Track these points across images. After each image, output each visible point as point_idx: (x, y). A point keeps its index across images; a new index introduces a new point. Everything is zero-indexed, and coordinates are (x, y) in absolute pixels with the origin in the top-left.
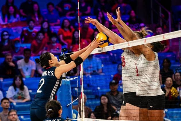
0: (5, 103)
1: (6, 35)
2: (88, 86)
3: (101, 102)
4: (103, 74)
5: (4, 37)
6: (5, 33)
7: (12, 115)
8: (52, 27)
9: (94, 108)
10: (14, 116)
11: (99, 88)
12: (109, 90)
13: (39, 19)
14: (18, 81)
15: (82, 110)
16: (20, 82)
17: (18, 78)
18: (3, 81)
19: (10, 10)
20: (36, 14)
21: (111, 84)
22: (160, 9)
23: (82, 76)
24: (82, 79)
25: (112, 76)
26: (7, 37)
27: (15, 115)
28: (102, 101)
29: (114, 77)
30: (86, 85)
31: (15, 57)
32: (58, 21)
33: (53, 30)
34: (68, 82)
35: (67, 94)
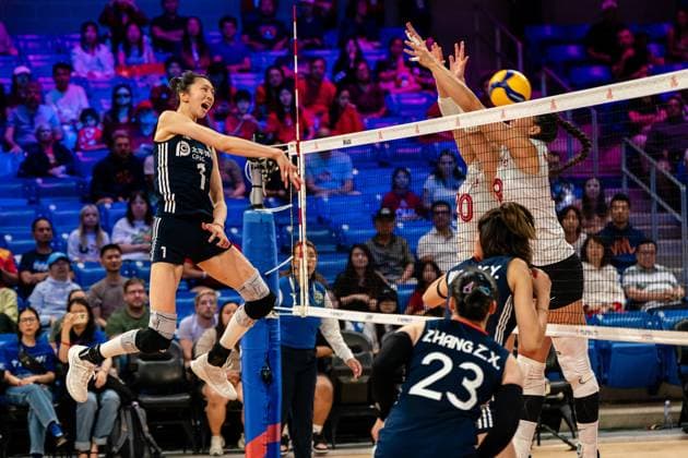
0: (110, 257)
1: (126, 96)
2: (318, 220)
3: (350, 261)
4: (356, 193)
5: (118, 101)
6: (123, 91)
7: (134, 292)
8: (233, 76)
9: (335, 277)
10: (137, 294)
11: (345, 227)
12: (373, 232)
13: (200, 55)
14: (139, 205)
15: (301, 285)
16: (144, 207)
17: (138, 198)
18: (112, 208)
19: (130, 34)
20: (194, 46)
21: (378, 217)
22: (498, 33)
23: (302, 204)
24: (303, 210)
25: (379, 197)
26: (126, 101)
27: (140, 291)
28: (354, 258)
29: (383, 200)
30: (314, 219)
31: (145, 149)
32: (247, 60)
33: (234, 82)
34: (269, 216)
35: (266, 245)
